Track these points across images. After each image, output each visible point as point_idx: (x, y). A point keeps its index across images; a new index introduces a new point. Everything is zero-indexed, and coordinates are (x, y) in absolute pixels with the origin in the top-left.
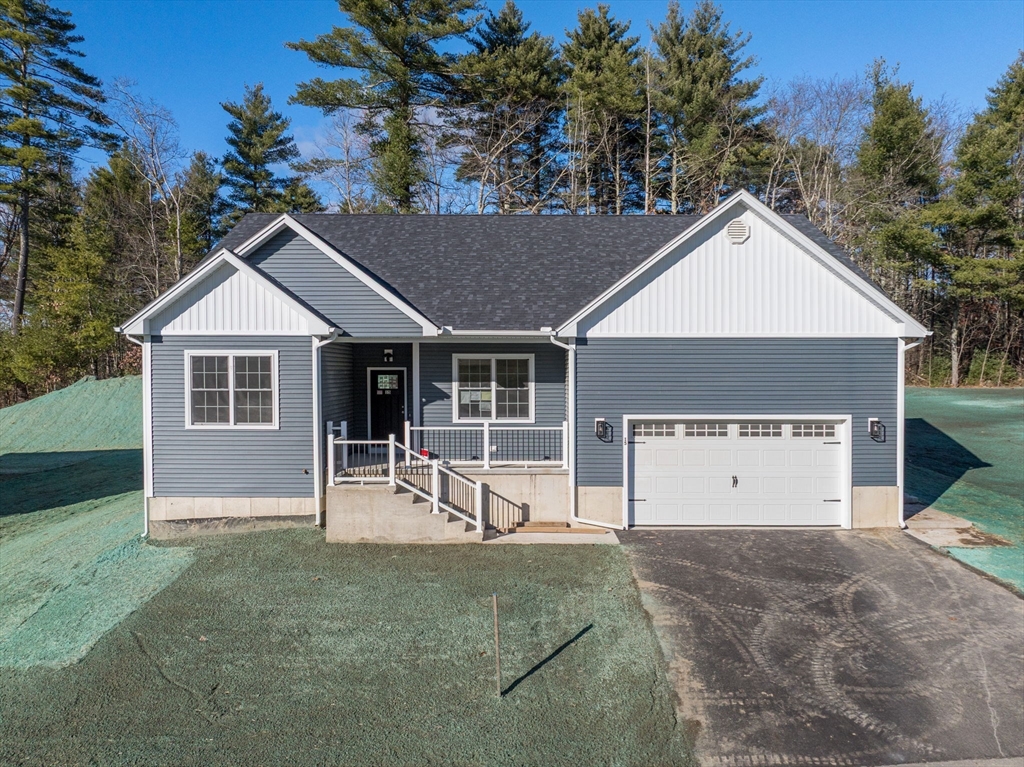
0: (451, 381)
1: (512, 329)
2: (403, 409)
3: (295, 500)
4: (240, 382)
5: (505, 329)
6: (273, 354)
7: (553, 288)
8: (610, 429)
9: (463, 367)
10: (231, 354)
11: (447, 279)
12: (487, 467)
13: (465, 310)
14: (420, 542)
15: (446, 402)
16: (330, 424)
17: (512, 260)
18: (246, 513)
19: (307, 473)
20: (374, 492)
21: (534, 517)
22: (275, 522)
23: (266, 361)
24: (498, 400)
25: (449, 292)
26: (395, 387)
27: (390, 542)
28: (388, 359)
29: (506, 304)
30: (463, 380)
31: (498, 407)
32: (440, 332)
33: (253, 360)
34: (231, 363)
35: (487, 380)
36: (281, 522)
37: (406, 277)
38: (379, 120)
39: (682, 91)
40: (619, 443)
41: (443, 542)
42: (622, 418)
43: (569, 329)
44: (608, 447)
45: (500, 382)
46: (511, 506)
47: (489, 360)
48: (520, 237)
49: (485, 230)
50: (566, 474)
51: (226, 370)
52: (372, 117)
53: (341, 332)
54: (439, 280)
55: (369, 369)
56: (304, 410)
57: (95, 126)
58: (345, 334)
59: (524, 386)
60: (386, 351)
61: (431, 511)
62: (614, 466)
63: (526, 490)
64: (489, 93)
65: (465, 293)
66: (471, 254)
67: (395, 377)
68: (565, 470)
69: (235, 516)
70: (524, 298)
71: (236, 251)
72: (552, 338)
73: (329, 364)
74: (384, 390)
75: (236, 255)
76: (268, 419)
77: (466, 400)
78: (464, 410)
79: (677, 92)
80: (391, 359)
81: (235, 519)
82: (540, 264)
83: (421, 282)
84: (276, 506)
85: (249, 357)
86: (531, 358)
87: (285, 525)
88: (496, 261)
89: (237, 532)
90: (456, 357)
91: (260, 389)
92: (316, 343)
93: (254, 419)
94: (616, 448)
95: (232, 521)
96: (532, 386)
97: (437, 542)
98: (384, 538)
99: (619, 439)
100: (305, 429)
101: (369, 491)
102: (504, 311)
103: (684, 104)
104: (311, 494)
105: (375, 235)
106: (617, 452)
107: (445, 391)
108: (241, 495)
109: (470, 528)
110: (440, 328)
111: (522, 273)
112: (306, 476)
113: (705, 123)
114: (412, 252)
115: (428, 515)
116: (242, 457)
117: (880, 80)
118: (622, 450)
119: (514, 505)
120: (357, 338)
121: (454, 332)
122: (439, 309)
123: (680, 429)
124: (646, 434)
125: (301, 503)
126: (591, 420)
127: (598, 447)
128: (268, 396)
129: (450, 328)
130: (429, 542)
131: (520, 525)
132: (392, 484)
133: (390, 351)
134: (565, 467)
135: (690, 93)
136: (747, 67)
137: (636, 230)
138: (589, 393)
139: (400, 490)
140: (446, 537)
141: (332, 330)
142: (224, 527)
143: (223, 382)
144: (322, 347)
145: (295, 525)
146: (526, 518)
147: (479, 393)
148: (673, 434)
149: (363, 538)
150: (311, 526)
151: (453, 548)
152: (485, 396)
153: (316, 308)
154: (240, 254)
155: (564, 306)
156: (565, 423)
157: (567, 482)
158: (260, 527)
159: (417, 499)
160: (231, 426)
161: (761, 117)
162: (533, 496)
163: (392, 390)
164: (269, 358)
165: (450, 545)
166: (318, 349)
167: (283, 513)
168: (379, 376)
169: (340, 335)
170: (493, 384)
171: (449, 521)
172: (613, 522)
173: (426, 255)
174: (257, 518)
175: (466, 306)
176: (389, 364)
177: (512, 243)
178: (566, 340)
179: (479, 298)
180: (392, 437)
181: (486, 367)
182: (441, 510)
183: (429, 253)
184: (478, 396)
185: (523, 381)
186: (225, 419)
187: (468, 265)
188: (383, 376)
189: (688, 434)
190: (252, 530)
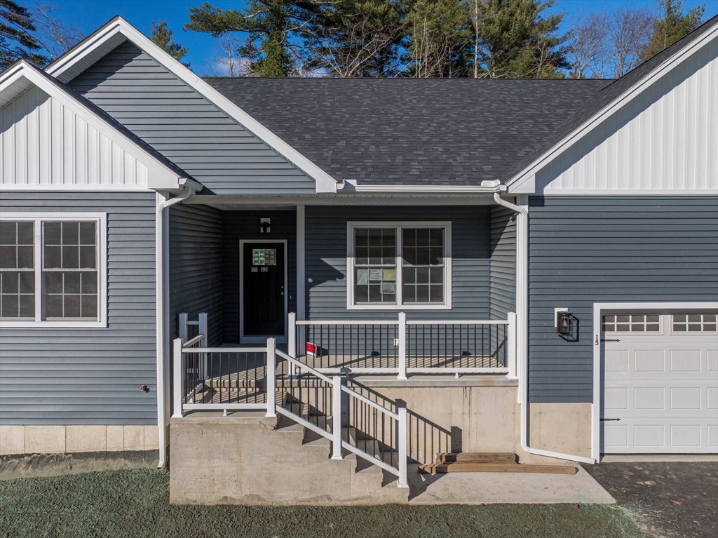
0: (345, 256)
1: (440, 183)
2: (283, 290)
3: (131, 430)
4: (50, 259)
5: (430, 183)
6: (99, 217)
7: (474, 140)
8: (575, 323)
9: (360, 237)
10: (39, 218)
11: (338, 130)
12: (402, 377)
13: (368, 162)
14: (313, 503)
15: (338, 282)
16: (184, 317)
17: (411, 113)
18: (58, 447)
19: (146, 390)
20: (243, 426)
21: (469, 446)
22: (101, 461)
23: (89, 228)
24: (404, 280)
25: (343, 143)
26: (273, 263)
27: (269, 501)
28: (265, 230)
29: (420, 155)
30: (360, 254)
31: (404, 289)
32: (341, 186)
33: (71, 227)
34: (38, 231)
35: (391, 254)
36: (110, 461)
37: (287, 128)
38: (257, 44)
39: (501, 21)
40: (588, 342)
41: (349, 503)
42: (592, 307)
43: (524, 183)
44: (572, 348)
45: (407, 257)
46: (436, 431)
47: (394, 230)
48: (413, 94)
49: (373, 89)
50: (513, 384)
51: (31, 241)
52: (252, 40)
53: (200, 189)
54: (329, 132)
55: (242, 242)
56: (143, 299)
57: (25, 48)
58: (205, 191)
59: (437, 263)
60: (263, 220)
61: (330, 456)
62: (581, 374)
63: (457, 408)
64: (348, 18)
65: (364, 144)
66: (363, 108)
67: (273, 252)
68: (512, 381)
69: (43, 451)
70: (441, 149)
71: (49, 71)
72: (496, 196)
73: (184, 233)
74: (259, 267)
75: (49, 76)
76: (91, 312)
77: (363, 281)
78: (361, 294)
79: (498, 22)
80: (269, 230)
81: (42, 457)
82: (447, 117)
83: (308, 133)
84: (103, 438)
85: (64, 223)
86: (447, 226)
87: (116, 465)
88: (394, 114)
89: (46, 475)
90: (351, 227)
91: (79, 270)
92: (162, 202)
93: (72, 313)
94: (583, 349)
95: (37, 460)
96: (448, 262)
97: (339, 503)
98: (259, 498)
99: (588, 336)
100: (145, 327)
101: (236, 426)
102: (420, 162)
103: (502, 32)
104: (152, 420)
105: (251, 93)
106: (584, 355)
107: (338, 268)
108: (51, 422)
109: (388, 478)
110: (339, 182)
111: (429, 125)
112: (146, 395)
113: (520, 46)
114: (292, 107)
115: (326, 462)
116: (53, 368)
117: (672, 6)
118: (592, 352)
119: (441, 429)
120: (223, 197)
121: (359, 188)
122: (333, 161)
123: (666, 322)
124: (621, 328)
125: (138, 434)
126: (549, 311)
127: (558, 348)
128: (91, 279)
129: (353, 182)
130: (326, 503)
131: (451, 459)
132: (271, 414)
133: (268, 220)
134: (511, 376)
135: (508, 23)
136: (549, 6)
137: (538, 90)
138: (546, 272)
139: (282, 422)
140: (354, 496)
141: (183, 181)
142: (26, 468)
143: (27, 259)
144: (171, 208)
145: (130, 465)
146: (457, 448)
147: (380, 271)
148: (656, 328)
149: (226, 498)
150: (152, 466)
151: (364, 511)
152: (388, 275)
153: (164, 154)
154: (55, 75)
155: (498, 157)
156: (511, 315)
157: (515, 397)
158: (78, 469)
159: (309, 437)
160: (37, 322)
161: (560, 46)
162: (467, 417)
163: (270, 267)
164: (94, 224)
165: (358, 507)
166: (164, 210)
167: (112, 447)
168: (254, 250)
169: (198, 193)
170: (399, 260)
171: (357, 470)
172: (577, 451)
173: (310, 109)
174: (74, 454)
175: (370, 157)
176: (266, 236)
177: (407, 99)
178: (514, 199)
179: (383, 149)
180: (271, 342)
181: (390, 237)
182: (345, 453)
183: (313, 107)
184: (379, 275)
185: (437, 255)
186: (29, 313)
187: (361, 118)
188: (259, 250)
189: (677, 328)
190: (68, 472)
